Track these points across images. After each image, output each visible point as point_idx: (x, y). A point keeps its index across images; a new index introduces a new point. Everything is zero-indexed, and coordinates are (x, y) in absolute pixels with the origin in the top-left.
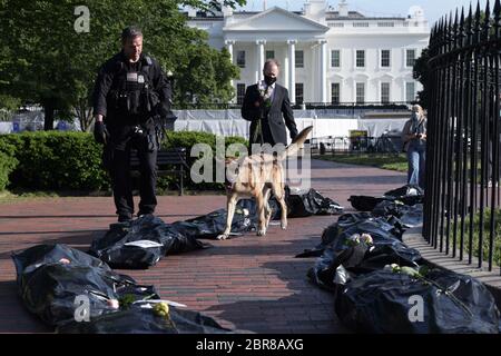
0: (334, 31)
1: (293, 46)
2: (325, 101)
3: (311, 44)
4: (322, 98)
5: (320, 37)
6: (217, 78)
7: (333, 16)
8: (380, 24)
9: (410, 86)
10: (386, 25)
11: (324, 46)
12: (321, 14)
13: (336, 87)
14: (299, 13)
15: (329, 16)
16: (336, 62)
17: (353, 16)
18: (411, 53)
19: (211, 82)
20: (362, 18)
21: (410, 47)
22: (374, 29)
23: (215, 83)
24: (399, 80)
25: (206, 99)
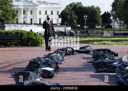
0: (40, 6)
1: (30, 9)
2: (38, 23)
3: (34, 9)
4: (37, 22)
5: (36, 7)
6: (12, 17)
7: (39, 2)
8: (51, 5)
9: (58, 20)
10: (52, 5)
11: (38, 9)
12: (37, 2)
13: (40, 19)
14: (31, 1)
15: (38, 2)
16: (40, 14)
17: (44, 2)
18: (58, 12)
19: (11, 17)
20: (46, 3)
21: (58, 10)
22: (49, 6)
23: (12, 18)
24: (55, 18)
25: (10, 22)
